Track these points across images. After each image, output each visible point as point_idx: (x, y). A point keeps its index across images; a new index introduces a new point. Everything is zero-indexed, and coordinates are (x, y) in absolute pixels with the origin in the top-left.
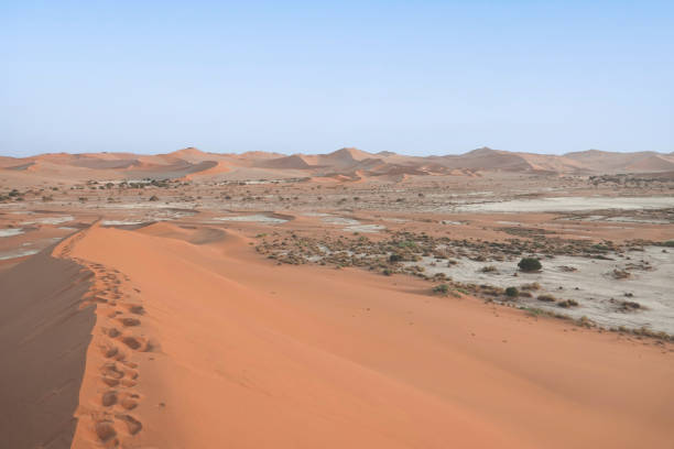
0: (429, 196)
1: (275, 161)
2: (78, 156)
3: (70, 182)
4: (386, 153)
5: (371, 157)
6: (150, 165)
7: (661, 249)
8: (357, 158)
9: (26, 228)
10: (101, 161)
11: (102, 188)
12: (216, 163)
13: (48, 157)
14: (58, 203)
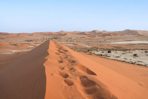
0: (107, 41)
1: (79, 33)
2: (41, 33)
3: (40, 38)
4: (104, 31)
5: (100, 32)
6: (54, 34)
7: (139, 50)
8: (97, 32)
9: (34, 46)
10: (45, 34)
11: (45, 39)
12: (67, 34)
13: (36, 33)
14: (38, 42)
